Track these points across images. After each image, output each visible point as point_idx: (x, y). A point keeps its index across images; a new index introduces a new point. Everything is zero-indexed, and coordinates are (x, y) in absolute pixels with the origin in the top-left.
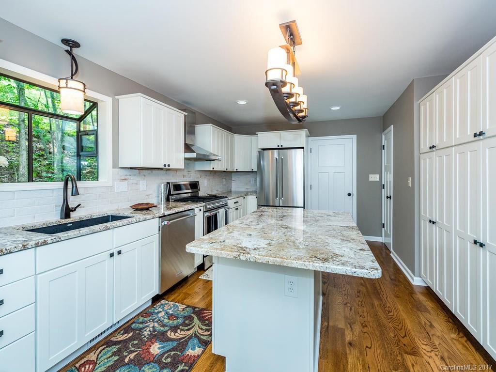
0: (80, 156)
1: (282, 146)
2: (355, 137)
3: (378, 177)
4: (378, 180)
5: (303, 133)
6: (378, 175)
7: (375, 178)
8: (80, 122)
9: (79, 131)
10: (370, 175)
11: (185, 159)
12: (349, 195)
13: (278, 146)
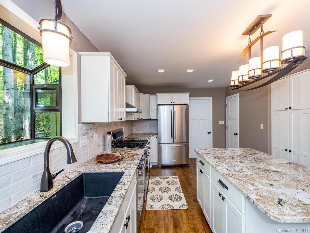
0: (34, 111)
1: (174, 103)
2: (211, 98)
3: (224, 122)
4: (224, 124)
5: (187, 94)
6: (224, 121)
7: (221, 122)
8: (33, 75)
9: (32, 84)
10: (219, 121)
11: (126, 112)
12: (209, 133)
13: (172, 103)
